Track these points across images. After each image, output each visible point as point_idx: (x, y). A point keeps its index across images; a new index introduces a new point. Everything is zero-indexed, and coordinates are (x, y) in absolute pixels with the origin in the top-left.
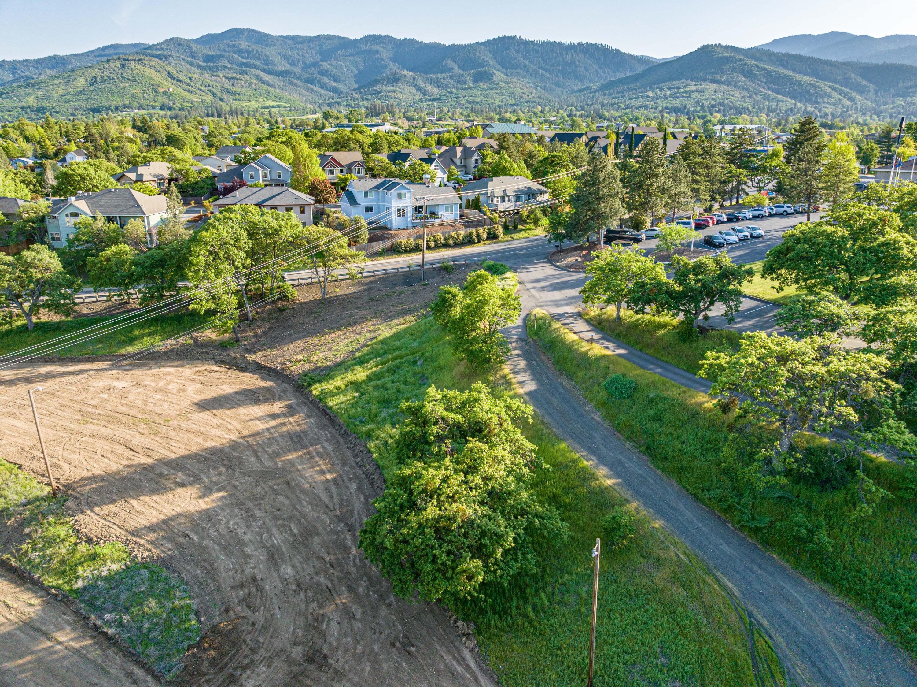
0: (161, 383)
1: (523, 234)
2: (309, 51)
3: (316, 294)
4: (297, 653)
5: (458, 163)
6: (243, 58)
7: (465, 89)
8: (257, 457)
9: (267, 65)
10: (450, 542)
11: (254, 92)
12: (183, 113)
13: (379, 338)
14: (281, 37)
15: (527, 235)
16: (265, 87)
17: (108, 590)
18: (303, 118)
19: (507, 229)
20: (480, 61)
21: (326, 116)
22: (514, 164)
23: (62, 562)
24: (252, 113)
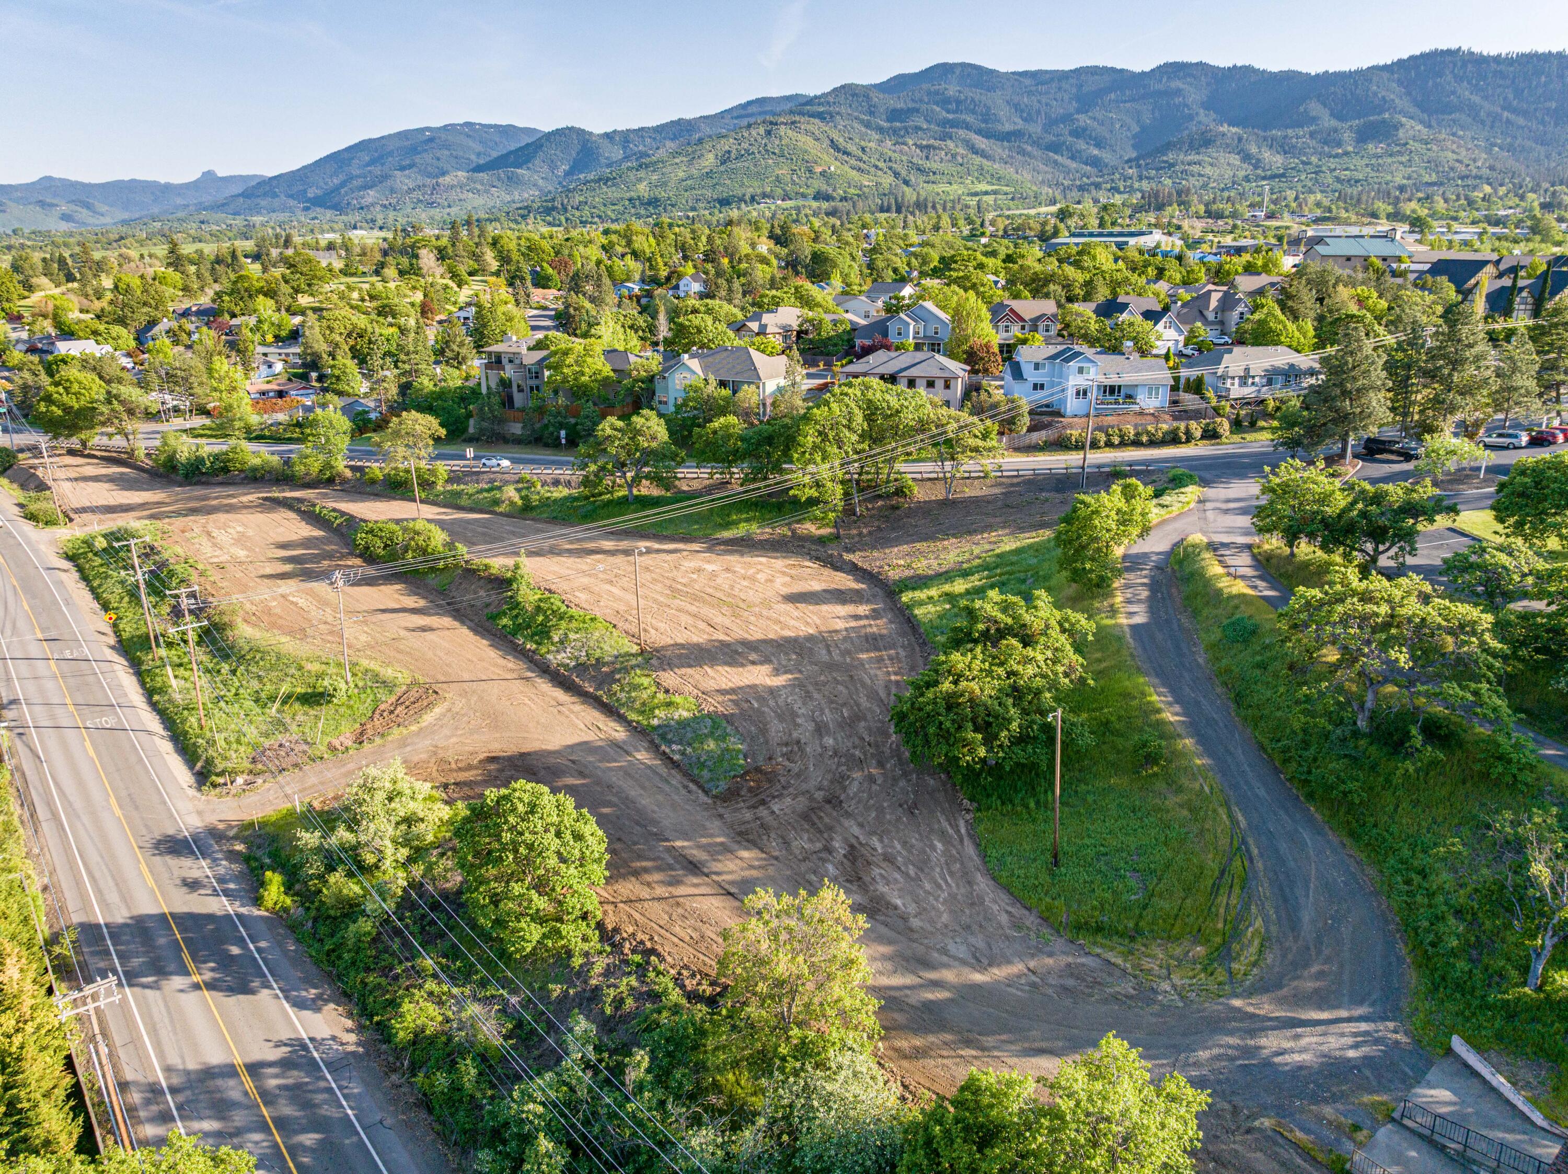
0: (751, 571)
1: (1263, 436)
2: (1059, 96)
3: (938, 493)
5: (1211, 316)
6: (948, 112)
7: (1337, 156)
8: (829, 651)
9: (985, 121)
10: (956, 713)
11: (960, 169)
12: (847, 205)
13: (998, 551)
14: (1014, 73)
15: (1267, 436)
16: (978, 160)
17: (677, 729)
18: (1032, 212)
19: (1237, 425)
20: (1377, 102)
21: (1063, 215)
22: (1289, 325)
23: (644, 704)
24: (949, 205)
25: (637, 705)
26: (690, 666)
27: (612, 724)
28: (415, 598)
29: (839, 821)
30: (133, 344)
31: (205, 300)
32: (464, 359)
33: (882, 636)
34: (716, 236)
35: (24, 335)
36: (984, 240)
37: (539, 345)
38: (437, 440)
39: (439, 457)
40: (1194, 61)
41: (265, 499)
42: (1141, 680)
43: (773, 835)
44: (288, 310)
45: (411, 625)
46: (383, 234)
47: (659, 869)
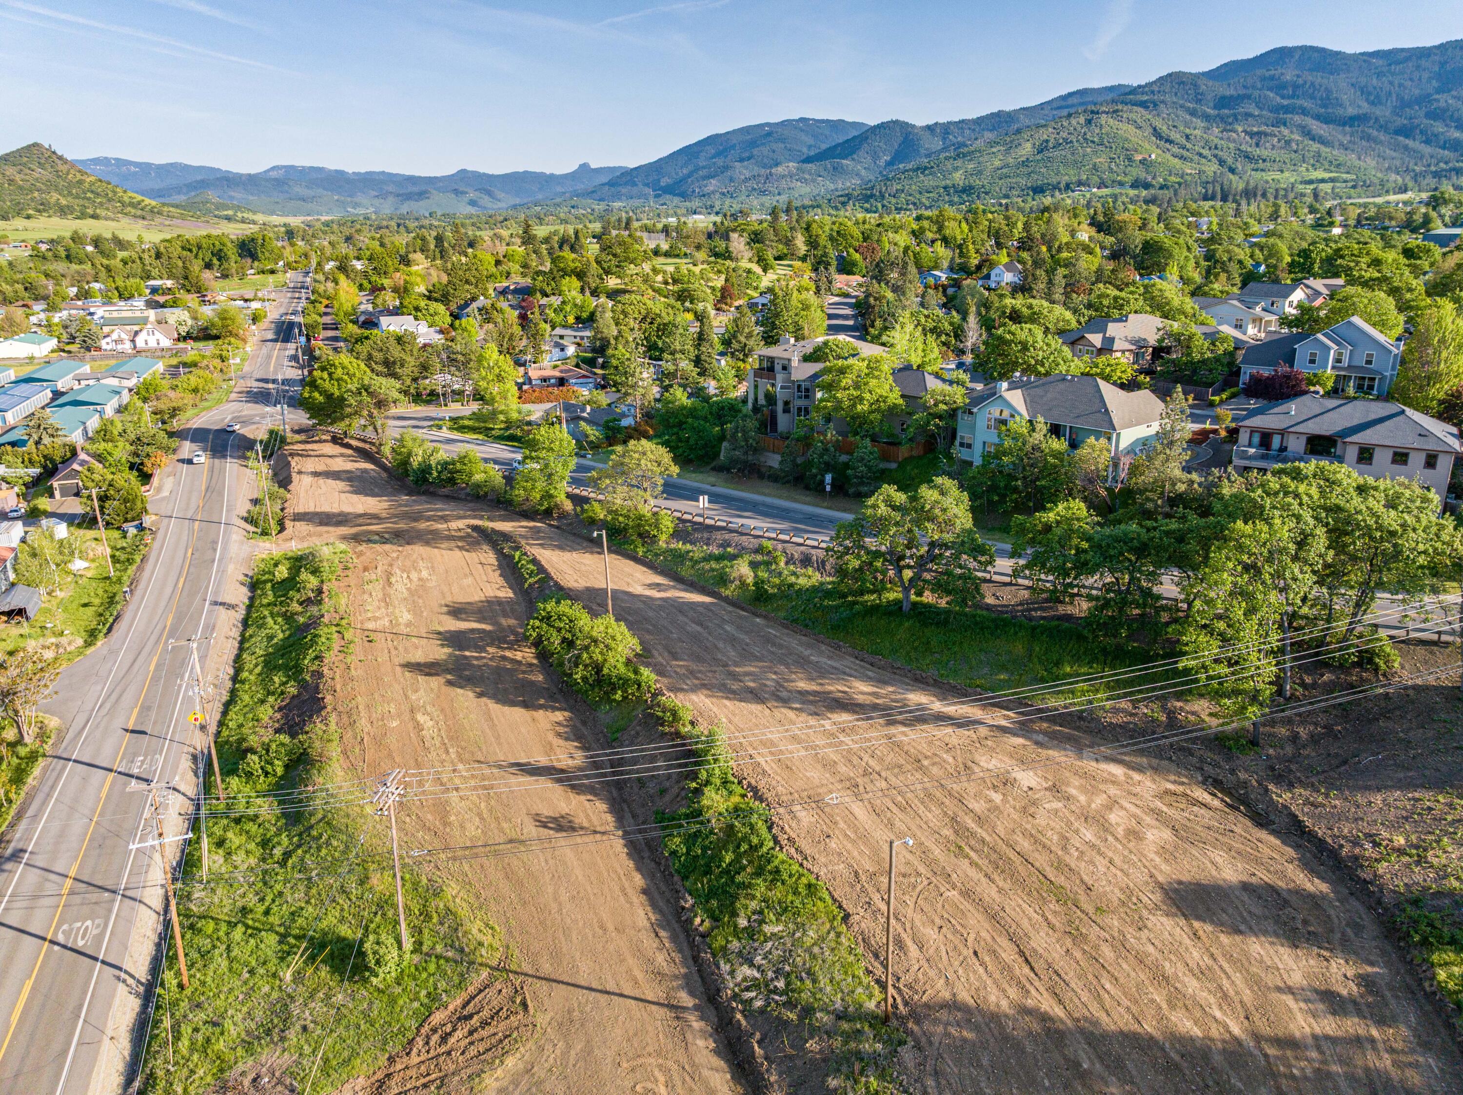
6: (1283, 97)
9: (1325, 106)
11: (1293, 155)
12: (1167, 194)
16: (1315, 146)
18: (1384, 200)
21: (1436, 202)
24: (1282, 193)
30: (448, 320)
31: (527, 279)
34: (1032, 223)
35: (370, 308)
36: (1336, 231)
37: (816, 355)
38: (668, 478)
41: (475, 528)
44: (593, 292)
45: (546, 811)
46: (718, 219)
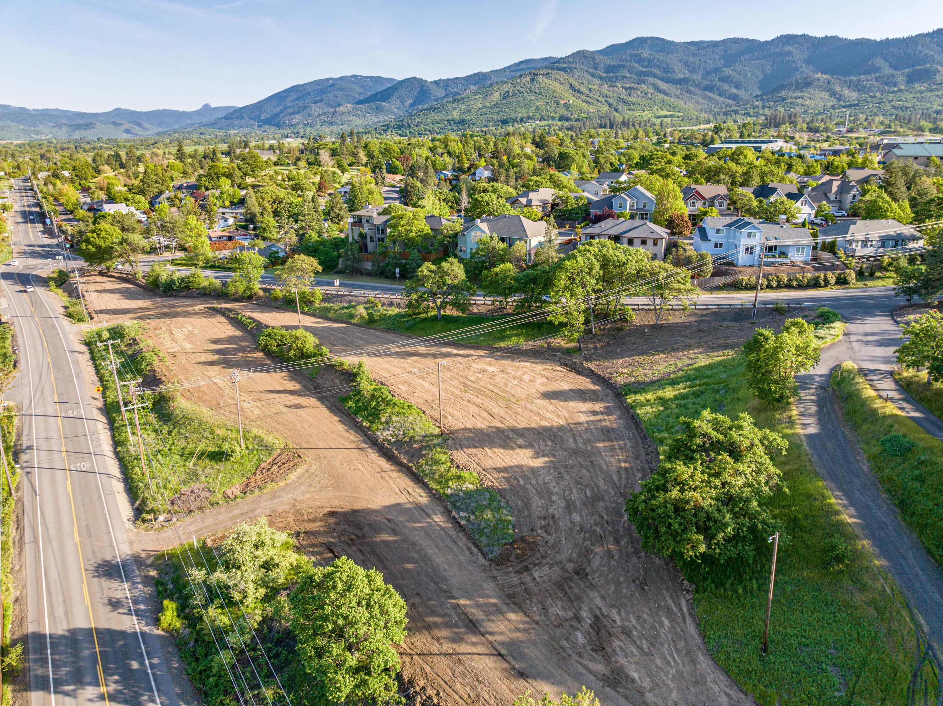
0: (519, 373)
1: (880, 283)
2: (712, 56)
3: (650, 320)
4: (570, 566)
5: (832, 198)
6: (643, 67)
8: (575, 439)
9: (666, 72)
10: (682, 517)
11: (649, 101)
12: (579, 124)
13: (695, 366)
14: (684, 43)
15: (884, 283)
16: (661, 96)
17: (464, 499)
18: (695, 128)
19: (860, 275)
20: (921, 57)
21: (717, 130)
22: (893, 203)
23: (441, 476)
24: (643, 123)
25: (436, 476)
26: (475, 447)
27: (419, 490)
28: (293, 383)
29: (585, 592)
30: (147, 206)
31: (192, 180)
32: (342, 218)
33: (613, 429)
34: (499, 142)
35: (88, 200)
36: (666, 145)
37: (385, 212)
38: (317, 273)
39: (319, 284)
40: (800, 33)
41: (209, 308)
42: (820, 484)
43: (534, 601)
44: (239, 186)
45: (289, 404)
46: (302, 141)
47: (447, 625)
